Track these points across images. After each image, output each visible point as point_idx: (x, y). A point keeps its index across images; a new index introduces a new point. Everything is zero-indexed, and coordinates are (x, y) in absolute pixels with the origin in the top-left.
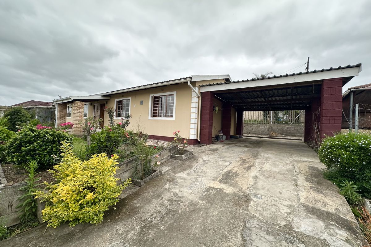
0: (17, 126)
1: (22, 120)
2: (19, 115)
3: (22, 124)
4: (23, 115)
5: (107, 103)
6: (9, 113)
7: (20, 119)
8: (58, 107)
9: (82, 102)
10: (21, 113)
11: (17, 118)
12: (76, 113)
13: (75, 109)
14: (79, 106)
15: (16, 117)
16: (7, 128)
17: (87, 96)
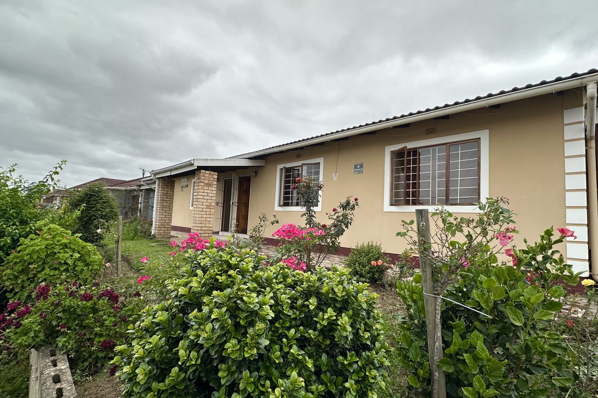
0: (100, 230)
1: (104, 214)
2: (98, 203)
3: (106, 224)
4: (104, 203)
5: (256, 175)
6: (79, 198)
7: (100, 210)
8: (159, 185)
9: (212, 172)
10: (102, 199)
11: (95, 209)
12: (202, 197)
13: (200, 187)
14: (207, 182)
15: (93, 207)
16: (80, 237)
17: (222, 160)
